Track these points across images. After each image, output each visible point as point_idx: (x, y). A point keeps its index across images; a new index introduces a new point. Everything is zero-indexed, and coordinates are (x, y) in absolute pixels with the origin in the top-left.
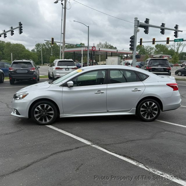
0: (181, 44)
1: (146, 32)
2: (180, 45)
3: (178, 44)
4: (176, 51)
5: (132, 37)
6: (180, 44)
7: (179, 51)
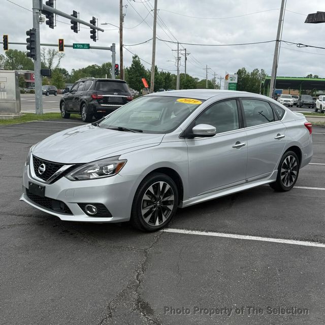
0: (55, 53)
1: (51, 24)
2: (53, 55)
3: (50, 53)
4: (47, 65)
5: (32, 32)
6: (53, 52)
7: (53, 67)
